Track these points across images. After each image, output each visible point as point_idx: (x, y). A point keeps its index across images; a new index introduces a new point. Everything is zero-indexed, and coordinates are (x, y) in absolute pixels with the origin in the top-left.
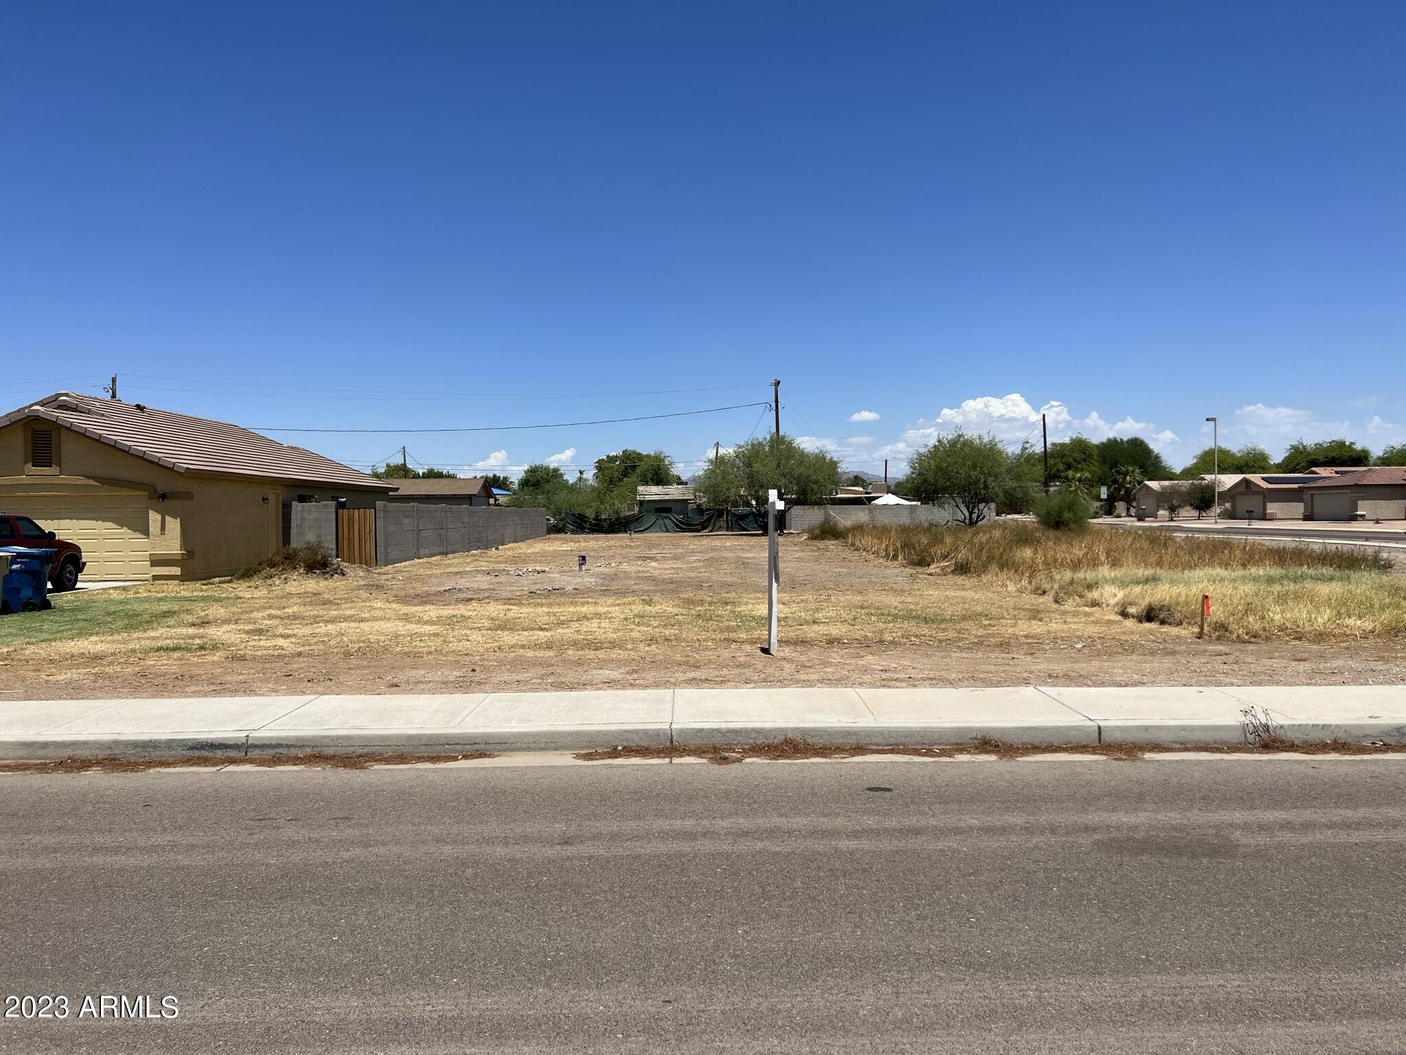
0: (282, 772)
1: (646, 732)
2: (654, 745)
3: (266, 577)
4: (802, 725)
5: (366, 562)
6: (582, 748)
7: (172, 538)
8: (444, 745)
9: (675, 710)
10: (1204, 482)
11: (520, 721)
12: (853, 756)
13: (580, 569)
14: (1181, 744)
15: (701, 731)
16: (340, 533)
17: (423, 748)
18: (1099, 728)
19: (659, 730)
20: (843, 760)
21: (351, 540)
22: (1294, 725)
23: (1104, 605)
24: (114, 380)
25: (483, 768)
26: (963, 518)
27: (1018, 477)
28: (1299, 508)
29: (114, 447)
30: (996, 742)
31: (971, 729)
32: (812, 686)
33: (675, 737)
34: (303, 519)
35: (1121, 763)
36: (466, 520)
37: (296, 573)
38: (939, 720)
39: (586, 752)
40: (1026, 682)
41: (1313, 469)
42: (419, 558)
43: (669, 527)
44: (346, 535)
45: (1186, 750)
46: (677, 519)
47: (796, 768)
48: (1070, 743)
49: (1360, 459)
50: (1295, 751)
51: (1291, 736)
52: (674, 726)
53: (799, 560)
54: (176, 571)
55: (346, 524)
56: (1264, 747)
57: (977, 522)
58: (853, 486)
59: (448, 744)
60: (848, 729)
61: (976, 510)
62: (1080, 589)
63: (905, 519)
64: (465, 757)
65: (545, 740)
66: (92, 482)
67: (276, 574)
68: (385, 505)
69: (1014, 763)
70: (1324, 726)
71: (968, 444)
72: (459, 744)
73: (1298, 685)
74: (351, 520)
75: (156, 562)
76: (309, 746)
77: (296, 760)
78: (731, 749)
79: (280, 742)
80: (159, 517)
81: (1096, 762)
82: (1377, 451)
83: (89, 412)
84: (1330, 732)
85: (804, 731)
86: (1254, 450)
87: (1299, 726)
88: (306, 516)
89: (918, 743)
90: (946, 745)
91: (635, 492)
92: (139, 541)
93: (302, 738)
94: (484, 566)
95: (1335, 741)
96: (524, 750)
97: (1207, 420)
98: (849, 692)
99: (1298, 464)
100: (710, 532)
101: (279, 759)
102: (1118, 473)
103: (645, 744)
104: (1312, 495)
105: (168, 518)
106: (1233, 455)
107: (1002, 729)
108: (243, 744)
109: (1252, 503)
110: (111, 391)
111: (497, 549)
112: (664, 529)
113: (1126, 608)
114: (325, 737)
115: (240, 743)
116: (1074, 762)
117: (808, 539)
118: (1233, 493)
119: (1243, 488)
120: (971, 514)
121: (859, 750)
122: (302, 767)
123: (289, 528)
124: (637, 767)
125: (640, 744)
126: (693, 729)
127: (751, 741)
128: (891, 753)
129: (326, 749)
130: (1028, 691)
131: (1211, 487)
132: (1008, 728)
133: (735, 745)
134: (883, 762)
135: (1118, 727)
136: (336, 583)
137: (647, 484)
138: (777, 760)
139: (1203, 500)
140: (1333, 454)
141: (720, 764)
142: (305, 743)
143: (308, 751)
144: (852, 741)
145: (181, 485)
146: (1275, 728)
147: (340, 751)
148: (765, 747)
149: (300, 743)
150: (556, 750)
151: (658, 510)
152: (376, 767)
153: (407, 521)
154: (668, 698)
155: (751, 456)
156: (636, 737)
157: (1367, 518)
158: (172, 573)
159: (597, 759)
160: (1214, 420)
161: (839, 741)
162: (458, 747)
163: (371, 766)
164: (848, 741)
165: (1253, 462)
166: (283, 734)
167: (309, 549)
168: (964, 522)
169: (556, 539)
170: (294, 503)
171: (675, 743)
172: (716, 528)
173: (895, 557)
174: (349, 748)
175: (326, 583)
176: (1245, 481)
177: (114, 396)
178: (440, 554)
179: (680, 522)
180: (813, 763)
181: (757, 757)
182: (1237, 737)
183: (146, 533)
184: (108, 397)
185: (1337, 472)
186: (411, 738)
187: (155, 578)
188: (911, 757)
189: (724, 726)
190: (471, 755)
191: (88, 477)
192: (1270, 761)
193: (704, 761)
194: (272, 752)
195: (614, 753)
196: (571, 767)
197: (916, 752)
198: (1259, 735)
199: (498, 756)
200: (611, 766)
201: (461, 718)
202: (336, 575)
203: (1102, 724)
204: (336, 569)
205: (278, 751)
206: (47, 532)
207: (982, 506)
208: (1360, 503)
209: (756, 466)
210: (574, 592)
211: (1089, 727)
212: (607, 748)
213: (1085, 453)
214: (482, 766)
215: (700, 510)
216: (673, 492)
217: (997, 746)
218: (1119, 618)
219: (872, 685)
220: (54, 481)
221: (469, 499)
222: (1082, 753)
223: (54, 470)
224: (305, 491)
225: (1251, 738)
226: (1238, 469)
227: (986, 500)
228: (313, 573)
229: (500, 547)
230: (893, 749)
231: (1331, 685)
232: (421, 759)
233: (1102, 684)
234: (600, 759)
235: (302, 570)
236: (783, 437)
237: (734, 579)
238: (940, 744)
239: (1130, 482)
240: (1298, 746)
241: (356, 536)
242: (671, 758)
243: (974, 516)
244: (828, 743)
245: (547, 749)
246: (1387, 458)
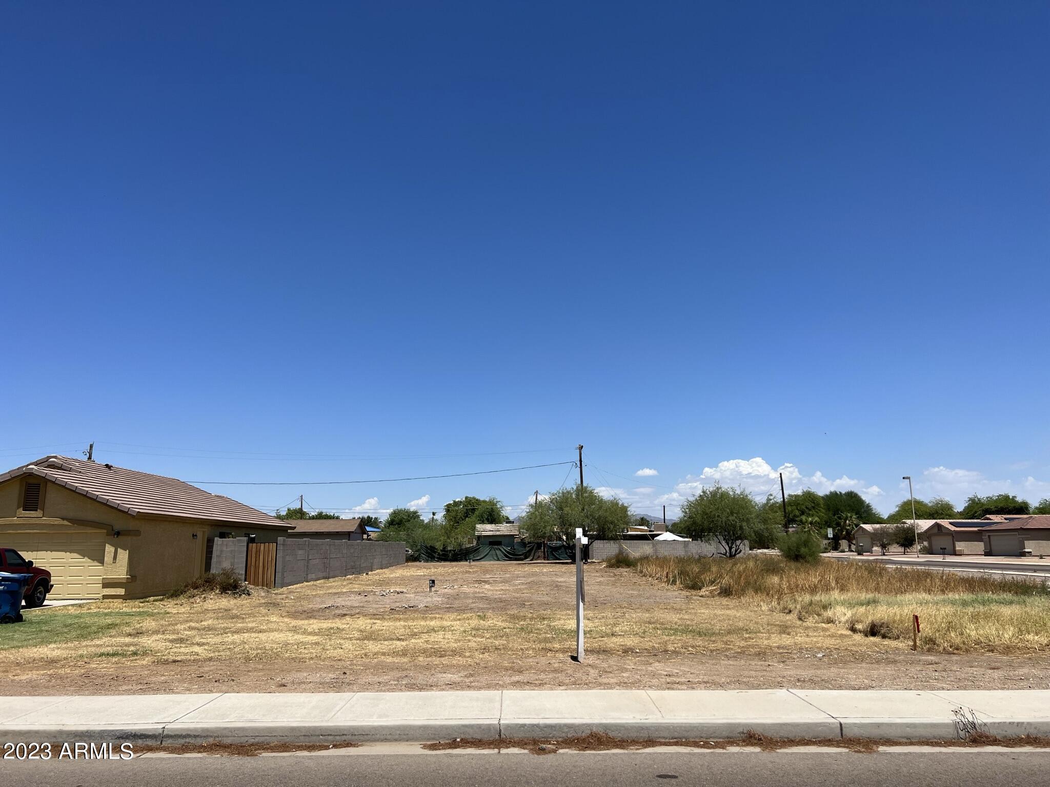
0: (189, 758)
1: (479, 726)
2: (486, 737)
3: (190, 597)
4: (604, 721)
5: (267, 584)
6: (429, 740)
7: (121, 566)
8: (319, 736)
9: (503, 708)
10: (906, 526)
11: (380, 716)
12: (645, 747)
13: (430, 591)
14: (907, 739)
15: (523, 725)
16: (249, 563)
17: (302, 738)
18: (841, 724)
19: (490, 725)
20: (638, 751)
21: (257, 567)
22: (995, 723)
23: (837, 622)
24: (91, 446)
25: (349, 756)
26: (725, 552)
27: (765, 521)
28: (980, 546)
29: (86, 496)
30: (759, 736)
31: (739, 725)
32: (611, 688)
33: (503, 731)
34: (222, 551)
35: (860, 755)
36: (345, 551)
37: (213, 593)
38: (713, 717)
39: (432, 743)
40: (780, 685)
41: (988, 516)
42: (307, 582)
43: (500, 557)
44: (253, 564)
45: (912, 744)
46: (506, 551)
47: (600, 758)
48: (818, 737)
49: (1022, 509)
50: (998, 745)
51: (993, 732)
52: (502, 722)
53: (600, 583)
54: (121, 591)
55: (254, 555)
56: (973, 742)
57: (735, 555)
58: (640, 525)
59: (322, 736)
60: (641, 725)
61: (734, 546)
62: (817, 609)
63: (681, 552)
64: (335, 746)
65: (398, 732)
66: (66, 523)
67: (198, 594)
68: (284, 540)
69: (774, 754)
70: (1018, 723)
71: (724, 495)
72: (331, 735)
73: (995, 689)
74: (258, 552)
75: (107, 584)
76: (211, 737)
77: (200, 749)
78: (547, 741)
79: (189, 733)
80: (113, 549)
81: (840, 753)
82: (1034, 503)
83: (70, 470)
84: (1024, 728)
85: (606, 727)
86: (942, 501)
87: (999, 723)
88: (224, 549)
89: (696, 737)
90: (720, 738)
91: (474, 529)
92: (96, 568)
93: (207, 730)
94: (356, 588)
95: (1028, 736)
96: (382, 741)
97: (904, 478)
98: (641, 693)
99: (976, 512)
100: (530, 561)
101: (187, 747)
102: (840, 518)
103: (479, 737)
104: (989, 536)
105: (119, 549)
106: (926, 505)
107: (764, 725)
108: (160, 734)
109: (944, 542)
110: (88, 455)
111: (367, 574)
112: (496, 558)
113: (854, 625)
114: (225, 729)
115: (157, 734)
116: (823, 753)
117: (607, 567)
118: (927, 535)
119: (936, 530)
120: (730, 548)
121: (650, 742)
122: (205, 754)
123: (211, 558)
124: (472, 757)
125: (474, 737)
126: (517, 725)
127: (564, 735)
128: (676, 745)
129: (225, 739)
130: (782, 693)
131: (911, 530)
132: (768, 724)
133: (550, 738)
134: (670, 753)
135: (855, 724)
136: (243, 601)
137: (483, 522)
138: (584, 751)
139: (907, 539)
140: (1002, 505)
141: (538, 754)
142: (209, 734)
143: (211, 740)
144: (645, 735)
145: (132, 525)
146: (980, 725)
147: (237, 741)
148: (574, 740)
149: (205, 734)
150: (407, 741)
151: (492, 543)
152: (264, 754)
153: (300, 552)
154: (498, 698)
155: (562, 502)
156: (471, 730)
157: (1033, 554)
158: (118, 594)
159: (440, 749)
160: (909, 478)
161: (634, 735)
162: (330, 738)
163: (260, 754)
164: (641, 735)
165: (941, 511)
166: (192, 726)
167: (224, 574)
168: (725, 554)
169: (413, 566)
170: (216, 539)
171: (503, 736)
172: (535, 557)
173: (674, 582)
174: (243, 738)
175: (235, 601)
176: (937, 524)
177: (90, 458)
178: (324, 578)
179: (508, 552)
180: (613, 754)
181: (568, 748)
182: (950, 733)
183: (102, 562)
184: (85, 459)
185: (1006, 519)
186: (293, 729)
187: (105, 597)
188: (692, 748)
189: (542, 722)
190: (340, 745)
191: (63, 519)
192: (979, 754)
193: (526, 751)
194: (182, 741)
195: (454, 744)
196: (419, 756)
197: (696, 744)
198: (968, 732)
199: (361, 745)
200: (451, 756)
201: (334, 713)
202: (244, 595)
203: (843, 721)
204: (244, 590)
205: (187, 740)
206: (27, 561)
207: (738, 542)
208: (1026, 542)
209: (567, 510)
210: (425, 609)
211: (833, 724)
212: (448, 739)
213: (814, 503)
214: (348, 754)
215: (523, 543)
216: (503, 529)
217: (760, 739)
218: (849, 633)
219: (659, 688)
220: (37, 521)
221: (348, 535)
222: (828, 746)
223: (39, 513)
224: (224, 529)
225: (962, 733)
226: (931, 516)
227: (741, 538)
228: (226, 593)
229: (370, 573)
230: (677, 742)
231: (1020, 689)
232: (300, 748)
233: (840, 688)
234: (443, 749)
235: (217, 591)
236: (586, 488)
237: (549, 599)
238: (714, 738)
239: (849, 525)
240: (999, 741)
241: (261, 564)
242: (499, 749)
243: (733, 550)
244: (625, 737)
245: (400, 740)
246: (1043, 508)
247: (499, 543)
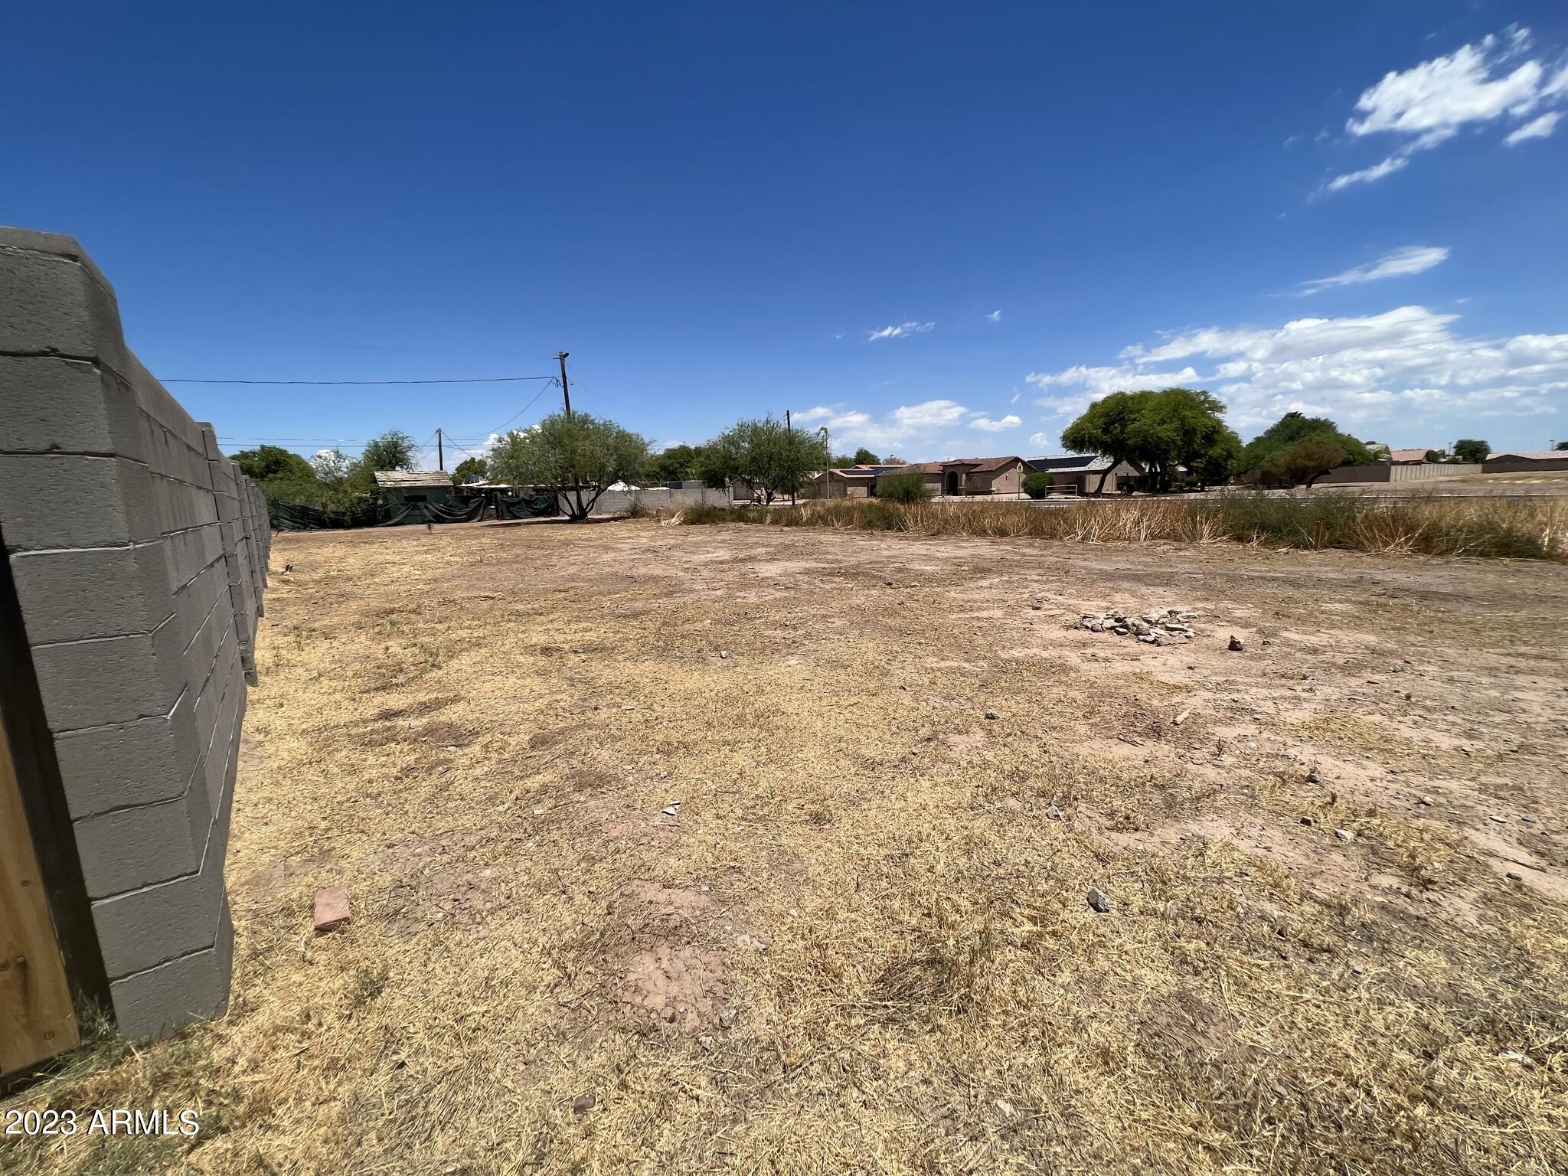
43: (427, 518)
46: (436, 509)
100: (478, 522)
151: (410, 499)
172: (485, 516)
215: (462, 498)
247: (423, 499)
